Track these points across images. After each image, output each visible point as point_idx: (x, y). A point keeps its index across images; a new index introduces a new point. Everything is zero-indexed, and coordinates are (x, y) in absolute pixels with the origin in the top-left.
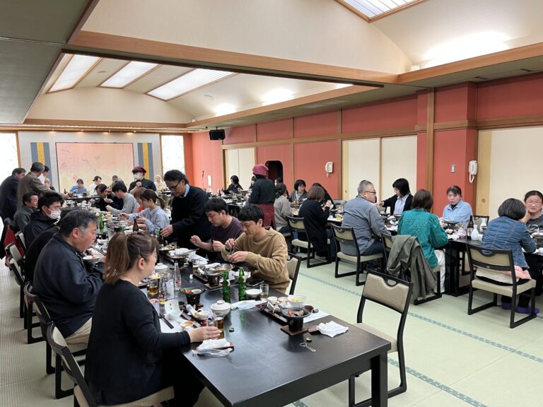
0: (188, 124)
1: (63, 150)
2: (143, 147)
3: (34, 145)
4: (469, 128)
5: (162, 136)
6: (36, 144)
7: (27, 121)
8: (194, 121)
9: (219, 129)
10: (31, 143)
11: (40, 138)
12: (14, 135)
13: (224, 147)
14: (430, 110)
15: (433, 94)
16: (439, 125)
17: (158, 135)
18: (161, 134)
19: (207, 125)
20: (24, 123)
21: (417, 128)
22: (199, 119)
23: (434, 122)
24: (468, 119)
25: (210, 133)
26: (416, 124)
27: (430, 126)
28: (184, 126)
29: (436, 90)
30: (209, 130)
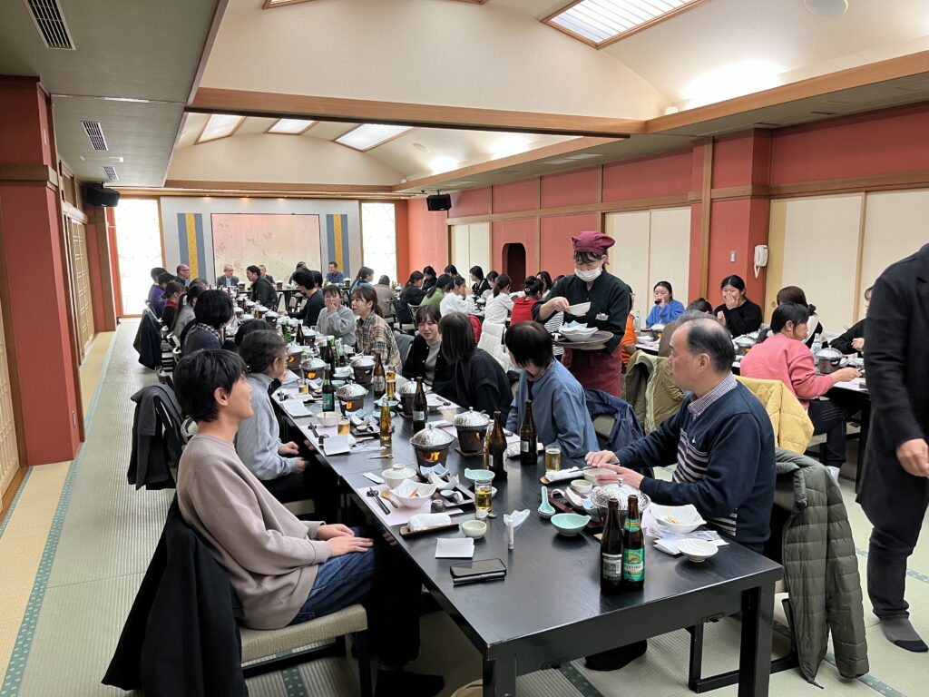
0: (394, 186)
1: (220, 225)
2: (335, 221)
3: (181, 217)
4: (754, 197)
5: (363, 204)
6: (184, 215)
7: (168, 184)
8: (404, 181)
9: (441, 193)
10: (178, 214)
11: (189, 207)
12: (154, 202)
13: (449, 221)
14: (707, 169)
15: (711, 146)
16: (717, 193)
17: (357, 202)
18: (361, 201)
19: (422, 187)
20: (166, 186)
21: (691, 196)
22: (412, 178)
23: (712, 188)
24: (752, 184)
25: (428, 199)
26: (691, 190)
27: (706, 194)
28: (390, 189)
29: (715, 141)
30: (427, 196)
